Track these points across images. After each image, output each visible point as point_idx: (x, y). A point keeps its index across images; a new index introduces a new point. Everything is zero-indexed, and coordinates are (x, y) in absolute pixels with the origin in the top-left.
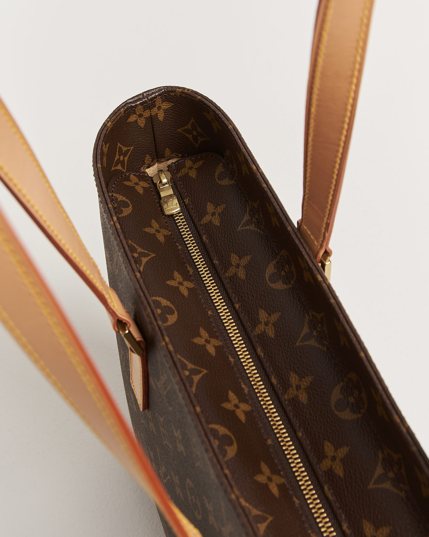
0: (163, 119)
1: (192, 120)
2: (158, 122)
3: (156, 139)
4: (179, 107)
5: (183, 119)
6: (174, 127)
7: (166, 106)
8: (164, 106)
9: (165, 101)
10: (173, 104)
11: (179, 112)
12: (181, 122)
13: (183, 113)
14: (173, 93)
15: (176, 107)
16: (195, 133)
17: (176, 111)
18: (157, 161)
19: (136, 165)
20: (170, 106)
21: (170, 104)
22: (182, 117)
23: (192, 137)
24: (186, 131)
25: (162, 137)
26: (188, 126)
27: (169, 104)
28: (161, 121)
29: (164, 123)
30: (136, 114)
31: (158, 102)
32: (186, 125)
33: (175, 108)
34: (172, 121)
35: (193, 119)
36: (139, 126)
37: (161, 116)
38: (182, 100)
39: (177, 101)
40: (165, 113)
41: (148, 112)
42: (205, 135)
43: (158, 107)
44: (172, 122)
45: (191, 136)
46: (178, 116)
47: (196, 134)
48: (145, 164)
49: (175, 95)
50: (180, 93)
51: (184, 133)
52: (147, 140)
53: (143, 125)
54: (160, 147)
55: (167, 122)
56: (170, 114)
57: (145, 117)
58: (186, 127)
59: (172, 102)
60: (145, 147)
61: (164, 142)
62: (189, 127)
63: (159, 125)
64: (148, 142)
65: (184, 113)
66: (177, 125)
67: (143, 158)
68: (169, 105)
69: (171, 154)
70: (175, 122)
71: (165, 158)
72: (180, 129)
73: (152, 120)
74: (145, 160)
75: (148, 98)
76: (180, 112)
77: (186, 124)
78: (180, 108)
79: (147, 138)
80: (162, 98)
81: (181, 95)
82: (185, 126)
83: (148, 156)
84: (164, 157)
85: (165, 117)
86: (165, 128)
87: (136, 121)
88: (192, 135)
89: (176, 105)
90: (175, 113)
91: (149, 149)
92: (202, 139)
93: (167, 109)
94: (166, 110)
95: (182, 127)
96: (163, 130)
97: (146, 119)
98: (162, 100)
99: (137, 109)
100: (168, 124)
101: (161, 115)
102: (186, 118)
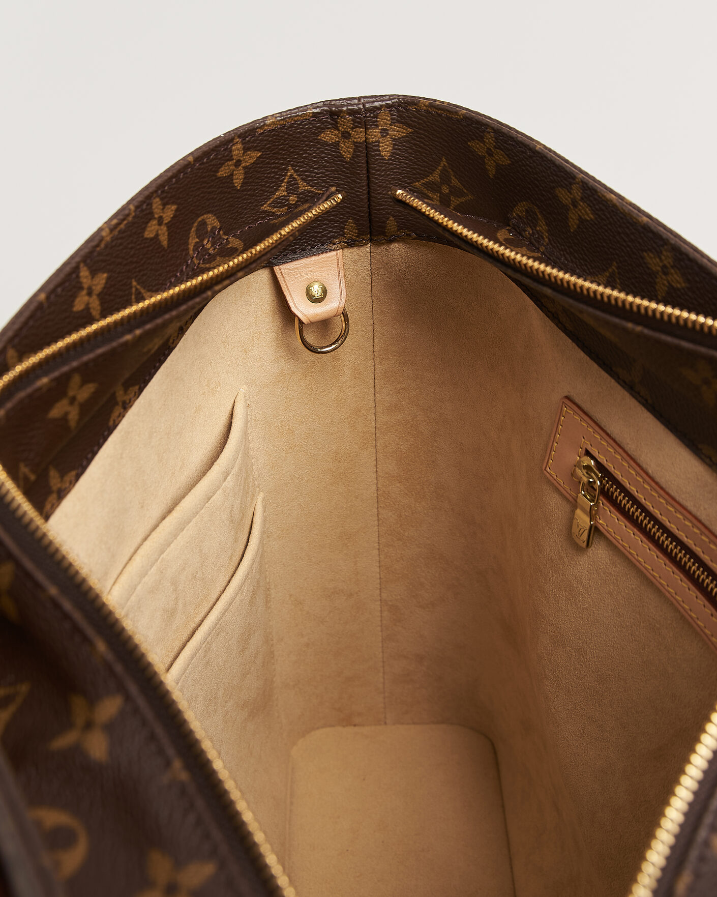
0: (390, 156)
1: (444, 162)
2: (378, 159)
3: (372, 193)
4: (421, 138)
5: (426, 162)
6: (409, 177)
7: (397, 131)
8: (394, 131)
9: (398, 122)
10: (411, 130)
11: (421, 147)
12: (423, 169)
13: (427, 150)
14: (414, 106)
15: (417, 137)
16: (445, 190)
17: (415, 145)
18: (371, 240)
19: (324, 230)
20: (405, 133)
21: (406, 130)
22: (425, 157)
23: (440, 197)
24: (430, 185)
25: (383, 191)
26: (434, 175)
27: (404, 129)
28: (385, 159)
29: (391, 164)
30: (338, 130)
31: (385, 119)
32: (431, 173)
33: (414, 139)
34: (406, 164)
35: (444, 160)
36: (342, 156)
37: (386, 149)
38: (429, 122)
39: (419, 124)
40: (394, 145)
41: (361, 132)
42: (465, 191)
43: (382, 129)
44: (405, 167)
45: (437, 196)
46: (417, 155)
47: (447, 191)
48: (345, 237)
49: (417, 111)
50: (426, 107)
51: (425, 190)
52: (352, 189)
53: (348, 156)
54: (379, 210)
55: (397, 165)
56: (404, 149)
57: (354, 141)
58: (431, 178)
59: (409, 126)
60: (348, 202)
61: (386, 202)
62: (435, 177)
63: (380, 166)
64: (354, 193)
65: (430, 148)
66: (414, 174)
67: (342, 223)
68: (404, 131)
69: (398, 230)
70: (412, 168)
71: (386, 236)
72: (418, 181)
73: (367, 149)
74: (344, 228)
75: (364, 106)
76: (423, 148)
77: (429, 173)
78: (423, 138)
79: (352, 184)
80: (392, 115)
81: (427, 112)
82: (428, 176)
83: (352, 223)
84: (384, 233)
85: (394, 153)
86: (392, 175)
87: (337, 144)
88: (440, 194)
89: (416, 132)
90: (414, 149)
91: (354, 209)
92: (459, 199)
93: (399, 138)
94: (396, 139)
95: (423, 179)
96: (387, 179)
97: (355, 146)
98: (392, 119)
99: (341, 120)
100: (398, 169)
101: (386, 147)
102: (431, 159)
